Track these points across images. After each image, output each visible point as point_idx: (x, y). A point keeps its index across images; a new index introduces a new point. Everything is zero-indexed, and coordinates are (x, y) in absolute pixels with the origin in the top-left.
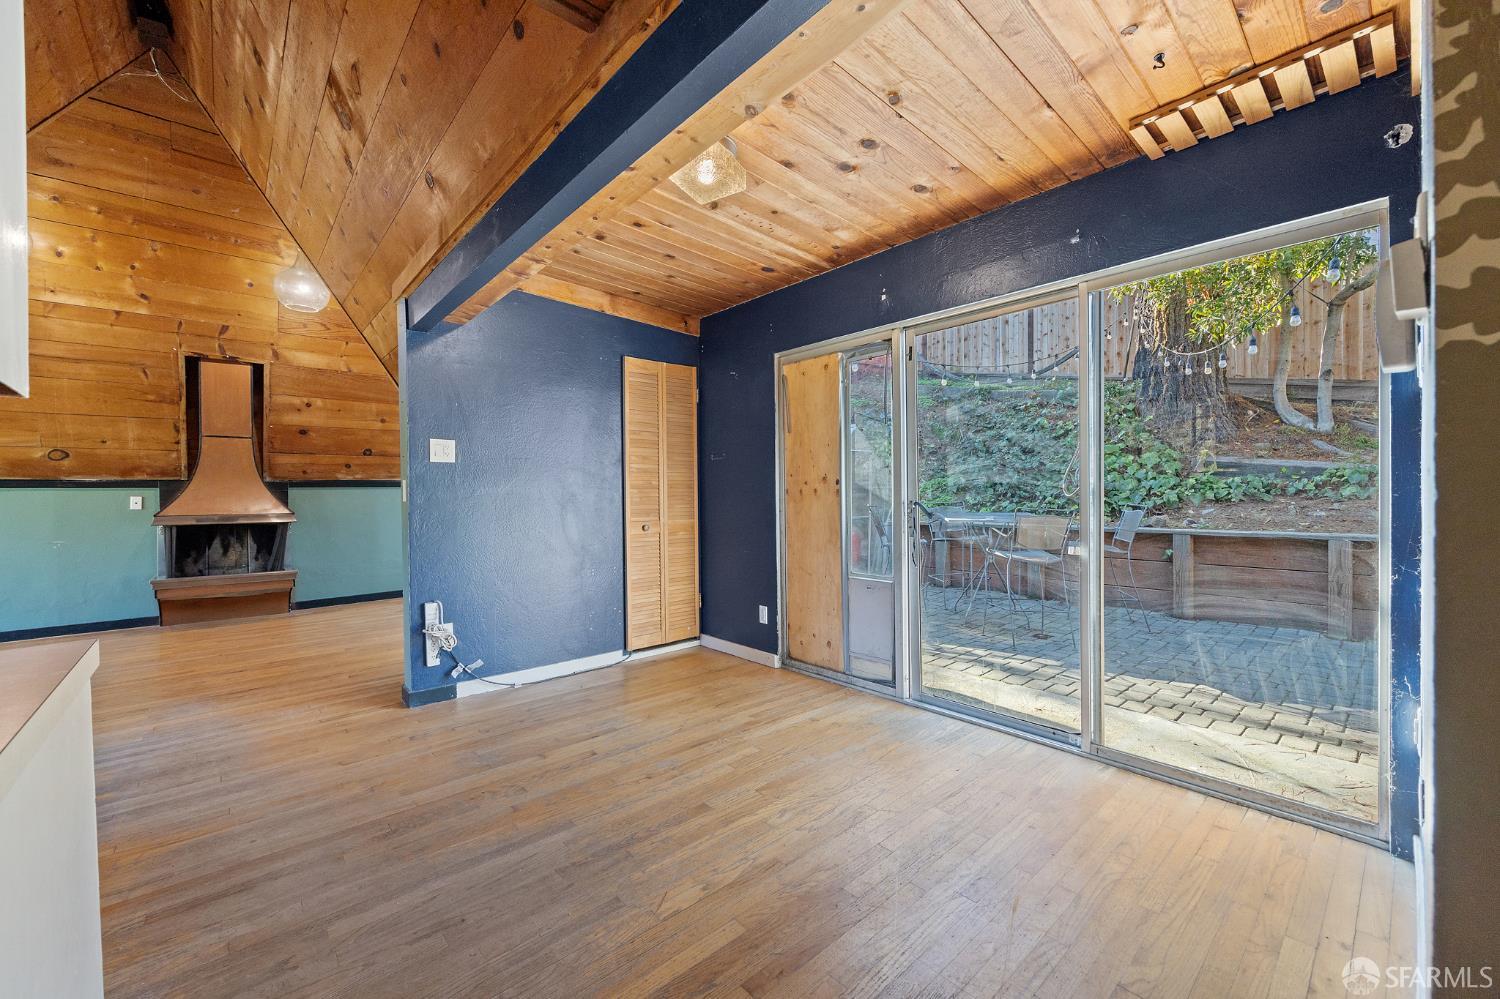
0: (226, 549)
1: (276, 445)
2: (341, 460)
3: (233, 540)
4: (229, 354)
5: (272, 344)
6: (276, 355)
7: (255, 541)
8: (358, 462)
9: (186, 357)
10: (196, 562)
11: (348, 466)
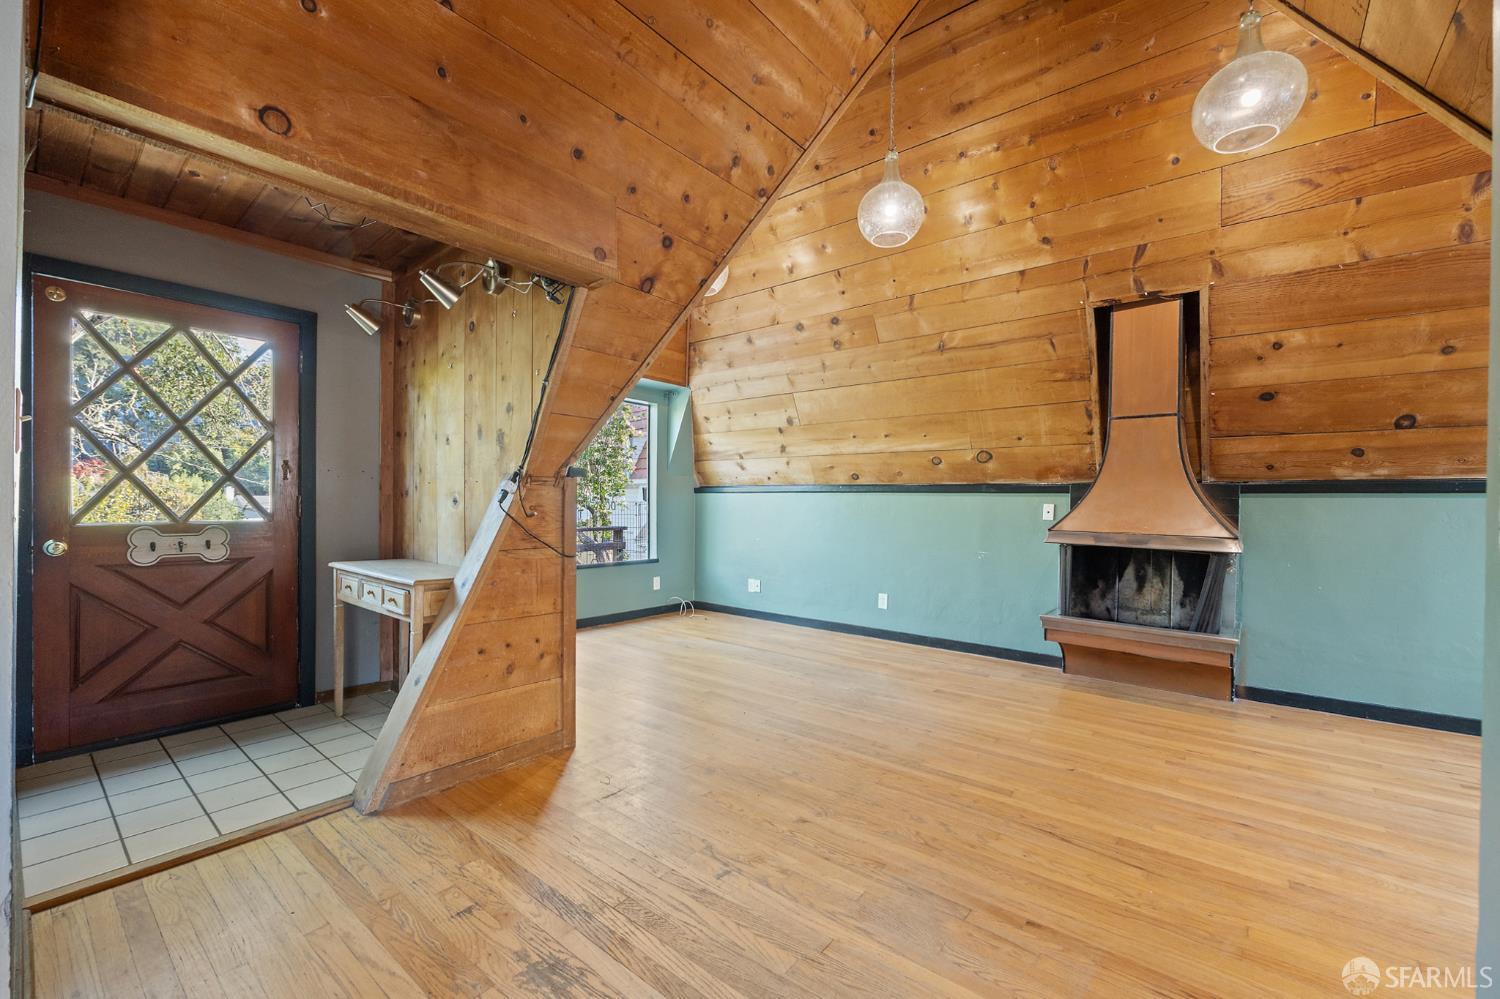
0: (1141, 581)
1: (1222, 424)
2: (1343, 442)
3: (1150, 571)
4: (1148, 289)
5: (1212, 253)
6: (1218, 269)
7: (1181, 575)
8: (1378, 443)
9: (1095, 309)
10: (1103, 596)
11: (1358, 452)
